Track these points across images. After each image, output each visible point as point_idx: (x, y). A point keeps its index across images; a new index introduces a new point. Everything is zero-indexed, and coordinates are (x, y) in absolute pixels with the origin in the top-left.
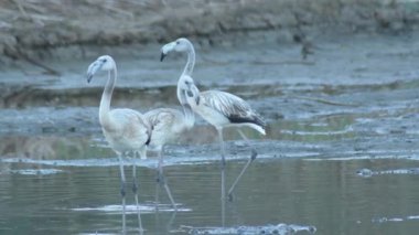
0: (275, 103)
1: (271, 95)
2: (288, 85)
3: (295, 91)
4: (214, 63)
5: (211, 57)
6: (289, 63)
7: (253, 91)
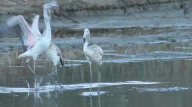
0: (173, 35)
1: (171, 31)
2: (178, 27)
3: (181, 30)
4: (145, 18)
5: (144, 15)
6: (178, 17)
7: (162, 29)
